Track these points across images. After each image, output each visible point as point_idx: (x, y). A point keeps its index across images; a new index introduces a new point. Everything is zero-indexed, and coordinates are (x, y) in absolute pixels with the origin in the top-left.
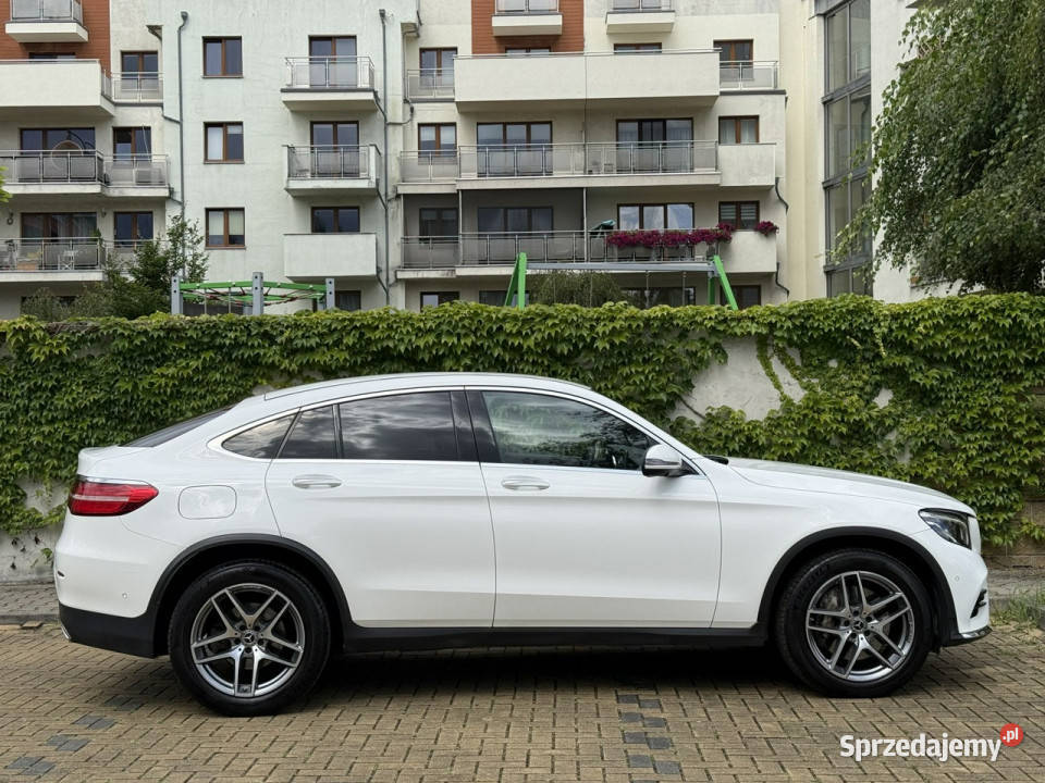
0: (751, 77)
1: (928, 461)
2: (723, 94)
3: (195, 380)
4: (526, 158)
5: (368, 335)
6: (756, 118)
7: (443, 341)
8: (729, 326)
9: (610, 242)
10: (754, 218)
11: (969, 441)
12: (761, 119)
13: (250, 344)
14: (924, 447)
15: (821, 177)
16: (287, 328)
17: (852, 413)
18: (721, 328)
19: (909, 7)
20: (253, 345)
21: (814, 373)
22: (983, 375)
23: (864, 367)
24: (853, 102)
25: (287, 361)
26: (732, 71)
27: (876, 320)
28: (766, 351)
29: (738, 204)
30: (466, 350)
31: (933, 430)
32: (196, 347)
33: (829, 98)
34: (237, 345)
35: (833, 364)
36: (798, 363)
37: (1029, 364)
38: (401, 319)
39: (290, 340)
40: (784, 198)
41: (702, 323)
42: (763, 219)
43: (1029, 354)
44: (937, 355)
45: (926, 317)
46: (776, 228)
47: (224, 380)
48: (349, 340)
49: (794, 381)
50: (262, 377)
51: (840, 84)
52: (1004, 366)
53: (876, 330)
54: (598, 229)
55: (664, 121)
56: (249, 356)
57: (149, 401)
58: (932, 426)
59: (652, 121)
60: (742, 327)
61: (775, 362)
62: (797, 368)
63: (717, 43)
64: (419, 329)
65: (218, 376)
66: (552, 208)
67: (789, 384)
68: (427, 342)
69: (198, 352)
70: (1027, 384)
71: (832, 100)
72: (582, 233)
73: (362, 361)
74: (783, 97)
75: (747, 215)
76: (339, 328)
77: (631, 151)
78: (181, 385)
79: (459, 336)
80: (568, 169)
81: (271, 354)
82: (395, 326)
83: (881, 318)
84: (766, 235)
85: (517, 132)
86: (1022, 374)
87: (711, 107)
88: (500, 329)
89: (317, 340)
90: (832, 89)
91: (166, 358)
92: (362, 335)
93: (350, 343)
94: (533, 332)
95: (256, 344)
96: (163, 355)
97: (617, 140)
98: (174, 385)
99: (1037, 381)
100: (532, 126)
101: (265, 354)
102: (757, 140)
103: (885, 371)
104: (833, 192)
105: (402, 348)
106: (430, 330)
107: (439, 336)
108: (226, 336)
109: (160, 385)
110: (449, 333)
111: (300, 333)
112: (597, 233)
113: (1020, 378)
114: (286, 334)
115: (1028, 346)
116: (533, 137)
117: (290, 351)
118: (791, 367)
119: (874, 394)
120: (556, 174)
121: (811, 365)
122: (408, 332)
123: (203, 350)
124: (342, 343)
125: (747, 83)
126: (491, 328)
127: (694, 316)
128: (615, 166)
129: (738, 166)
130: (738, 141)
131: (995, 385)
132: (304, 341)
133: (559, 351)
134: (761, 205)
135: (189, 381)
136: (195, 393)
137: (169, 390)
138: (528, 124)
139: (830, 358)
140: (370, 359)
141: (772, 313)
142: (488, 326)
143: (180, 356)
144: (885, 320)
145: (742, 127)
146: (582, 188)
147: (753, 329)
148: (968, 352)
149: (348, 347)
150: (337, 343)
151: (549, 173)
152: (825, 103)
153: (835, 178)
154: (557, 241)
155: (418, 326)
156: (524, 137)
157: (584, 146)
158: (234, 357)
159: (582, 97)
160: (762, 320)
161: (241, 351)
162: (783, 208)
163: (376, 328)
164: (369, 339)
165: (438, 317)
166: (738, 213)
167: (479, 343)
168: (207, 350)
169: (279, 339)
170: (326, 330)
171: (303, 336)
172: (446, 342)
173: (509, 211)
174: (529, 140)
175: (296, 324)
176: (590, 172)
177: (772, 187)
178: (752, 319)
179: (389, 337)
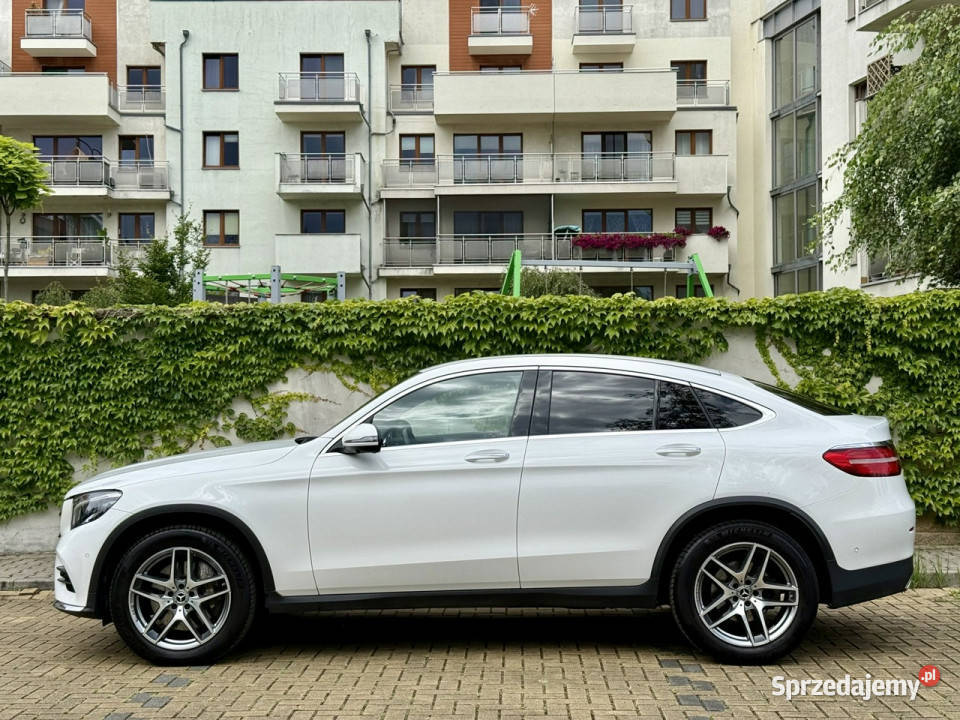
0: (703, 95)
1: (916, 444)
2: (679, 109)
3: (233, 363)
4: (499, 167)
5: (393, 322)
6: (710, 132)
7: (464, 327)
8: (730, 316)
9: (575, 244)
10: (707, 223)
11: (955, 425)
12: (714, 134)
13: (283, 331)
14: (913, 431)
15: (769, 187)
16: (319, 315)
17: (845, 399)
18: (723, 319)
19: (859, 30)
20: (286, 332)
21: (809, 361)
23: (855, 356)
24: (798, 118)
25: (318, 346)
26: (687, 88)
27: (868, 313)
28: (764, 340)
29: (693, 211)
30: (485, 336)
31: (921, 415)
32: (234, 333)
33: (776, 114)
34: (271, 331)
35: (827, 353)
36: (794, 351)
38: (424, 308)
39: (321, 327)
40: (735, 205)
41: (705, 314)
42: (716, 224)
44: (924, 345)
45: (915, 310)
46: (727, 233)
47: (259, 364)
48: (376, 327)
49: (790, 368)
50: (294, 361)
51: (787, 102)
53: (867, 322)
55: (625, 134)
56: (283, 341)
57: (191, 384)
58: (920, 411)
59: (614, 133)
60: (742, 317)
61: (773, 351)
62: (793, 356)
63: (673, 63)
64: (442, 317)
65: (253, 359)
66: (522, 212)
67: (785, 371)
68: (449, 329)
69: (235, 337)
71: (778, 116)
72: (550, 236)
73: (388, 347)
74: (735, 113)
75: (702, 220)
76: (367, 316)
77: (595, 161)
78: (219, 368)
79: (479, 322)
80: (538, 177)
81: (304, 340)
82: (419, 314)
83: (872, 311)
84: (719, 240)
85: (491, 143)
87: (668, 121)
88: (517, 317)
89: (346, 326)
90: (779, 107)
91: (205, 343)
92: (389, 321)
93: (378, 330)
94: (547, 320)
95: (289, 330)
96: (203, 339)
97: (582, 151)
98: (213, 367)
100: (505, 138)
101: (298, 340)
102: (711, 152)
103: (876, 359)
104: (781, 202)
105: (425, 334)
106: (452, 318)
107: (460, 323)
108: (262, 324)
109: (200, 367)
110: (470, 320)
111: (331, 320)
112: (563, 236)
114: (318, 321)
116: (505, 147)
117: (321, 336)
118: (788, 355)
119: (865, 380)
120: (526, 181)
121: (806, 353)
122: (431, 320)
123: (240, 336)
124: (369, 329)
125: (703, 100)
126: (509, 316)
127: (697, 307)
128: (580, 175)
129: (693, 175)
130: (693, 152)
132: (334, 327)
133: (572, 338)
134: (714, 210)
135: (226, 364)
136: (232, 375)
137: (208, 373)
138: (501, 136)
139: (824, 348)
140: (395, 344)
141: (770, 306)
142: (506, 314)
143: (220, 340)
144: (876, 313)
145: (696, 140)
146: (550, 195)
147: (753, 319)
148: (953, 343)
149: (375, 332)
150: (365, 329)
151: (520, 180)
152: (772, 119)
153: (782, 187)
154: (528, 241)
155: (439, 314)
156: (497, 147)
157: (552, 156)
158: (269, 342)
159: (551, 111)
160: (761, 311)
161: (275, 337)
162: (734, 214)
163: (402, 315)
164: (395, 325)
165: (459, 306)
166: (693, 219)
167: (498, 330)
168: (244, 335)
169: (311, 326)
170: (354, 318)
171: (334, 323)
172: (467, 328)
173: (483, 216)
174: (501, 150)
175: (327, 312)
176: (558, 179)
177: (724, 195)
178: (752, 310)
179: (413, 324)
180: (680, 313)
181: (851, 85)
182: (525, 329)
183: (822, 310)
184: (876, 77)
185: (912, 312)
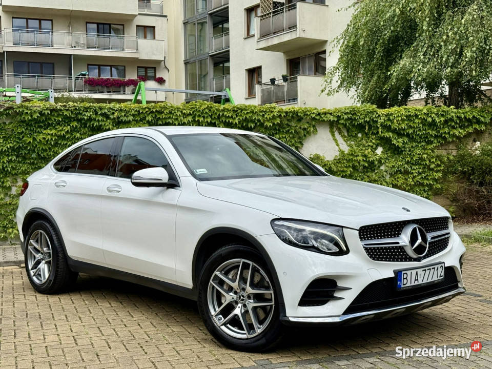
0: (149, 7)
1: (398, 178)
2: (140, 14)
3: (67, 137)
4: (42, 37)
5: (158, 116)
6: (154, 27)
7: (196, 119)
8: (321, 117)
9: (85, 82)
10: (153, 75)
11: (414, 169)
12: (156, 29)
13: (97, 119)
14: (396, 173)
15: (183, 58)
16: (116, 110)
17: (370, 157)
18: (318, 118)
20: (98, 120)
21: (352, 139)
22: (419, 141)
23: (372, 137)
24: (198, 23)
26: (142, 3)
27: (379, 116)
28: (333, 129)
29: (146, 68)
30: (207, 123)
31: (401, 165)
32: (67, 120)
33: (186, 21)
34: (90, 119)
35: (360, 135)
36: (346, 134)
37: (436, 137)
38: (175, 109)
39: (118, 118)
40: (168, 67)
41: (310, 115)
42: (158, 76)
43: (436, 132)
44: (402, 132)
45: (400, 115)
46: (165, 81)
49: (344, 143)
51: (190, 16)
52: (427, 137)
53: (379, 121)
54: (79, 75)
55: (110, 25)
56: (97, 125)
57: (42, 148)
58: (400, 163)
59: (103, 24)
60: (327, 117)
61: (336, 134)
62: (345, 137)
64: (184, 114)
66: (53, 64)
67: (342, 144)
68: (189, 120)
69: (68, 122)
70: (435, 145)
72: (72, 77)
74: (166, 19)
75: (150, 73)
76: (144, 112)
77: (94, 37)
78: (59, 139)
79: (204, 117)
80: (64, 45)
81: (108, 125)
82: (173, 112)
83: (381, 115)
84: (161, 84)
85: (34, 24)
86: (433, 141)
87: (133, 20)
88: (223, 115)
89: (132, 117)
90: (187, 18)
91: (49, 125)
92: (156, 116)
93: (150, 120)
94: (237, 116)
95: (100, 119)
96: (49, 123)
97: (87, 32)
98: (55, 139)
99: (438, 144)
100: (42, 21)
101: (105, 124)
102: (154, 38)
103: (382, 138)
104: (188, 65)
106: (190, 114)
107: (194, 117)
108: (84, 115)
109: (48, 139)
110: (199, 116)
111: (123, 114)
112: (79, 78)
113: (431, 143)
114: (116, 114)
115: (436, 129)
116: (42, 27)
117: (118, 123)
118: (343, 136)
119: (376, 149)
120: (55, 46)
121: (352, 135)
122: (179, 115)
123: (71, 121)
124: (146, 119)
125: (149, 10)
126: (219, 114)
127: (306, 112)
128: (86, 45)
129: (147, 50)
130: (145, 38)
131: (423, 145)
132: (125, 118)
134: (157, 69)
135: (63, 137)
136: (66, 144)
137: (53, 143)
139: (359, 133)
141: (338, 112)
143: (59, 124)
144: (382, 116)
145: (147, 31)
146: (71, 55)
147: (332, 118)
148: (414, 131)
149: (148, 122)
150: (142, 120)
151: (52, 46)
152: (184, 23)
153: (190, 59)
155: (183, 112)
156: (38, 26)
157: (71, 33)
158: (88, 125)
159: (70, 8)
160: (335, 114)
161: (92, 123)
162: (167, 71)
163: (163, 112)
164: (159, 118)
165: (192, 108)
166: (146, 72)
167: (213, 122)
168: (73, 121)
169: (112, 117)
170: (136, 113)
171: (125, 115)
172: (198, 120)
173: (30, 64)
174: (40, 28)
175: (121, 109)
176: (75, 47)
177: (162, 61)
178: (331, 114)
179: (170, 118)
180: (299, 114)
181: (245, 9)
182: (227, 121)
183: (361, 114)
184: (265, 6)
185: (398, 116)
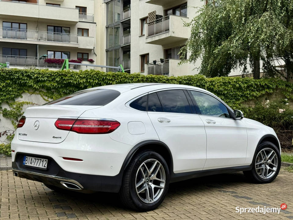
0: (86, 18)
2: (79, 21)
3: (3, 90)
4: (19, 34)
5: (64, 78)
6: (88, 29)
7: (88, 81)
8: (169, 82)
9: (45, 61)
10: (87, 58)
15: (105, 48)
16: (36, 74)
18: (167, 82)
19: (146, 2)
22: (231, 98)
24: (115, 28)
25: (35, 85)
26: (81, 15)
29: (83, 54)
30: (95, 84)
33: (108, 26)
34: (19, 78)
37: (242, 96)
38: (75, 74)
39: (37, 77)
40: (96, 53)
42: (89, 59)
43: (242, 93)
44: (220, 93)
45: (219, 82)
46: (93, 61)
47: (13, 91)
48: (58, 79)
50: (26, 90)
51: (110, 23)
52: (236, 96)
53: (206, 85)
54: (42, 57)
55: (61, 27)
56: (23, 82)
59: (58, 27)
60: (173, 82)
63: (76, 7)
64: (81, 77)
65: (11, 89)
66: (27, 50)
68: (83, 81)
69: (4, 80)
70: (241, 101)
71: (108, 27)
72: (37, 58)
73: (61, 86)
74: (96, 24)
75: (85, 57)
76: (54, 75)
77: (52, 35)
79: (93, 79)
80: (33, 38)
81: (31, 83)
83: (207, 82)
85: (15, 25)
86: (240, 99)
87: (75, 25)
88: (106, 78)
89: (46, 78)
90: (108, 24)
92: (62, 78)
93: (58, 80)
94: (115, 80)
95: (25, 79)
97: (47, 31)
99: (243, 101)
100: (21, 24)
101: (28, 82)
102: (88, 36)
104: (109, 53)
105: (75, 83)
106: (84, 77)
107: (87, 79)
108: (15, 76)
110: (90, 79)
111: (41, 76)
112: (41, 58)
113: (238, 100)
115: (242, 91)
116: (21, 28)
117: (37, 81)
120: (28, 39)
122: (77, 78)
123: (6, 80)
124: (55, 80)
125: (85, 19)
126: (103, 78)
128: (47, 39)
129: (83, 43)
130: (83, 35)
131: (233, 101)
132: (42, 78)
134: (89, 54)
136: (3, 94)
138: (19, 24)
140: (63, 86)
142: (103, 77)
144: (208, 82)
145: (84, 32)
146: (37, 45)
147: (176, 83)
148: (228, 92)
149: (57, 81)
150: (53, 80)
151: (26, 39)
152: (106, 28)
153: (110, 48)
154: (28, 59)
155: (80, 76)
156: (18, 27)
157: (38, 32)
158: (17, 82)
159: (38, 17)
160: (178, 80)
161: (20, 81)
162: (95, 55)
163: (66, 76)
164: (65, 79)
165: (86, 74)
166: (83, 56)
167: (99, 83)
168: (7, 80)
169: (33, 77)
170: (49, 75)
171: (42, 77)
172: (90, 81)
173: (13, 49)
174: (19, 28)
175: (39, 73)
176: (40, 40)
177: (92, 49)
178: (175, 80)
179: (71, 79)
180: (155, 80)
181: (140, 19)
182: (108, 82)
183: (195, 81)
184: (151, 17)
185: (218, 83)
